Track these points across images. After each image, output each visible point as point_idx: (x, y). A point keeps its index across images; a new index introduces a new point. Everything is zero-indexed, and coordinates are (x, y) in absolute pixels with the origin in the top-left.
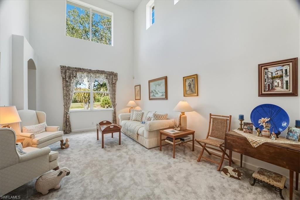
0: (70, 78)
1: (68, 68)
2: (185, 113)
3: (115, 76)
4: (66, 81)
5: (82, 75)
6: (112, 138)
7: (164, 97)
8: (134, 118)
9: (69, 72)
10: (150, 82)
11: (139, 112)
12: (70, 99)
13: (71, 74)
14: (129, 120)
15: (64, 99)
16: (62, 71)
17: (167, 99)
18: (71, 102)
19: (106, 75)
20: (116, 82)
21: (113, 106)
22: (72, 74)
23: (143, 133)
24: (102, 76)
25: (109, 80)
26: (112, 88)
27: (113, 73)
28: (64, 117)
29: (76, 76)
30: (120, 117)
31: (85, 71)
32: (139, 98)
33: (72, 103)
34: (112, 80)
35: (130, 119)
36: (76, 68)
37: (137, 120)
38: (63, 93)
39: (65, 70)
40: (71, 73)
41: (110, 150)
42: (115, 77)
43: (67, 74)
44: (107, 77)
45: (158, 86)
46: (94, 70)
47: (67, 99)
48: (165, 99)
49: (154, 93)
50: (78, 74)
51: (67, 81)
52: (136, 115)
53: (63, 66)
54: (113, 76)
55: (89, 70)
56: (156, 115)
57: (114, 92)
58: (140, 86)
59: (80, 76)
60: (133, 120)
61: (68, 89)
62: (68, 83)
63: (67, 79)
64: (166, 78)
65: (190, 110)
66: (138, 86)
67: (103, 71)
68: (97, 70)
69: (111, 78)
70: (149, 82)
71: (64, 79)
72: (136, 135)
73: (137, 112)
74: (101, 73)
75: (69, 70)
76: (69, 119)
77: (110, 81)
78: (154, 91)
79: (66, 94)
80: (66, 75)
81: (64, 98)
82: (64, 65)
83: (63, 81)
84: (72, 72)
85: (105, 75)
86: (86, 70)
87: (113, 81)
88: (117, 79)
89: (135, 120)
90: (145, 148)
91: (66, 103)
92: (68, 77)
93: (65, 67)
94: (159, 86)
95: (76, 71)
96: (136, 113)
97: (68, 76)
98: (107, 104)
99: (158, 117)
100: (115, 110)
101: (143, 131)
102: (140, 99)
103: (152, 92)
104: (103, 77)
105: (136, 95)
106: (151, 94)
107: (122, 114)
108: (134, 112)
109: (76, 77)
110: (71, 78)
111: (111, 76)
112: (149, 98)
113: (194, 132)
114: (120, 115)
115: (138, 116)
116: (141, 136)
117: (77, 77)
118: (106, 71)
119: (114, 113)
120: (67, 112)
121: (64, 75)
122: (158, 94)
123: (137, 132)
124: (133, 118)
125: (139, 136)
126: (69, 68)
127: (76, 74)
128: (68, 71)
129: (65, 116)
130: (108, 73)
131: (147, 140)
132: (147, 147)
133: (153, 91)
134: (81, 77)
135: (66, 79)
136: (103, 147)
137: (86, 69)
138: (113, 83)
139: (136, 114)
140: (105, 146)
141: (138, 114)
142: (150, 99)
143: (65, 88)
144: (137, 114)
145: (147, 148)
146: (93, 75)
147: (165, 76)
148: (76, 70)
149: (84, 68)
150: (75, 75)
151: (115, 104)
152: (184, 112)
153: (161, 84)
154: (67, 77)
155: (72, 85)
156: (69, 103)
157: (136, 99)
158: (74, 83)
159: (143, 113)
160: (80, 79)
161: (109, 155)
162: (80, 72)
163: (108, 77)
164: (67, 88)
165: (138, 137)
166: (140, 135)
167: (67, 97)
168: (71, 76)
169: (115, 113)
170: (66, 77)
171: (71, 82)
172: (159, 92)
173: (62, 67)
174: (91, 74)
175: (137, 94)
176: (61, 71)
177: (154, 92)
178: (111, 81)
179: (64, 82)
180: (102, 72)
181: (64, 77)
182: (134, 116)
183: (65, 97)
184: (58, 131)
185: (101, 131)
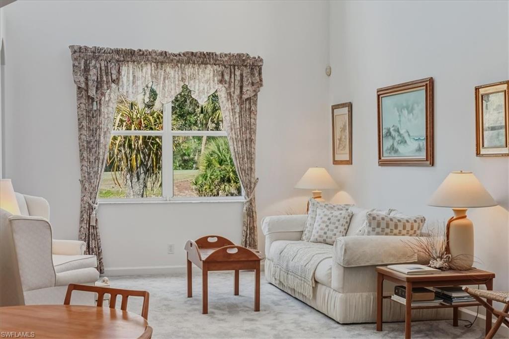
0: (99, 86)
1: (94, 53)
2: (467, 214)
3: (252, 69)
4: (89, 97)
5: (139, 74)
6: (236, 297)
7: (423, 155)
8: (315, 235)
9: (98, 65)
10: (382, 94)
11: (337, 213)
12: (99, 159)
13: (104, 74)
14: (300, 239)
15: (82, 160)
16: (77, 64)
17: (433, 164)
18: (103, 170)
19: (220, 69)
20: (256, 95)
21: (246, 187)
22: (107, 74)
23: (329, 275)
24: (204, 72)
25: (230, 85)
26: (241, 116)
27: (244, 61)
28: (82, 221)
29: (118, 79)
30: (267, 230)
31: (148, 60)
32: (347, 158)
33: (106, 171)
34: (241, 87)
35: (304, 237)
36: (118, 52)
37: (328, 240)
38: (80, 139)
39: (86, 61)
40: (103, 68)
41: (225, 319)
42: (252, 74)
43: (91, 73)
44: (223, 75)
45: (405, 112)
46: (176, 52)
47: (92, 159)
48: (426, 166)
49: (393, 138)
50: (124, 69)
51: (91, 99)
52: (324, 222)
53: (80, 48)
54: (246, 71)
55: (161, 54)
56: (374, 218)
57: (250, 133)
58: (350, 106)
59: (131, 78)
60: (312, 239)
61: (95, 126)
62: (95, 103)
63: (92, 92)
64: (429, 86)
65: (483, 201)
66: (343, 105)
67: (209, 55)
68: (187, 53)
69: (238, 78)
70: (379, 96)
71: (83, 92)
72: (311, 283)
73: (328, 212)
74: (202, 63)
75: (97, 59)
76: (95, 228)
77: (232, 89)
78: (395, 130)
79: (89, 142)
80: (87, 79)
81: (81, 155)
82: (82, 45)
83: (79, 98)
84: (107, 67)
85: (215, 67)
86: (150, 53)
87: (245, 89)
88: (261, 80)
89: (319, 239)
90: (332, 323)
91: (89, 174)
92: (95, 84)
93: (86, 49)
94: (409, 113)
95: (118, 61)
96: (325, 215)
97: (93, 81)
98: (229, 181)
99: (383, 225)
100: (251, 202)
101: (331, 269)
102: (350, 162)
103: (389, 133)
104: (207, 77)
105: (337, 142)
106: (387, 144)
107: (275, 217)
108: (319, 211)
109: (116, 81)
110: (101, 87)
111: (238, 73)
112: (380, 158)
113: (493, 276)
114: (267, 219)
115: (331, 227)
116: (324, 287)
117: (121, 83)
118: (218, 53)
119: (248, 215)
120: (89, 205)
121: (82, 79)
122: (406, 142)
123: (314, 273)
124: (314, 232)
125: (319, 286)
126: (98, 53)
127: (119, 72)
128: (93, 62)
129: (85, 216)
130: (226, 59)
131: (340, 295)
132: (338, 320)
133: (391, 130)
134: (134, 83)
135: (87, 91)
136: (205, 311)
137: (150, 50)
138: (245, 97)
139: (326, 219)
140: (209, 310)
141: (333, 220)
142: (383, 163)
143: (84, 123)
144: (329, 219)
145: (338, 323)
146: (172, 72)
147: (426, 75)
148: (117, 57)
149: (143, 49)
150: (114, 77)
151: (253, 181)
152: (464, 211)
153: (415, 106)
154: (90, 83)
155: (106, 111)
156: (96, 173)
157: (336, 162)
158: (111, 104)
159: (351, 217)
160: (130, 90)
161: (220, 327)
162: (131, 65)
163: (227, 77)
164: (90, 121)
165: (315, 289)
166: (323, 284)
167: (90, 151)
168: (105, 79)
169: (250, 214)
170: (87, 84)
171: (102, 102)
172: (409, 135)
173: (75, 52)
174: (168, 69)
175: (340, 140)
176: (74, 66)
177: (393, 133)
178: (238, 92)
179: (83, 101)
180: (204, 59)
181: (83, 85)
182: (316, 225)
183: (85, 155)
184: (81, 255)
185: (201, 260)
